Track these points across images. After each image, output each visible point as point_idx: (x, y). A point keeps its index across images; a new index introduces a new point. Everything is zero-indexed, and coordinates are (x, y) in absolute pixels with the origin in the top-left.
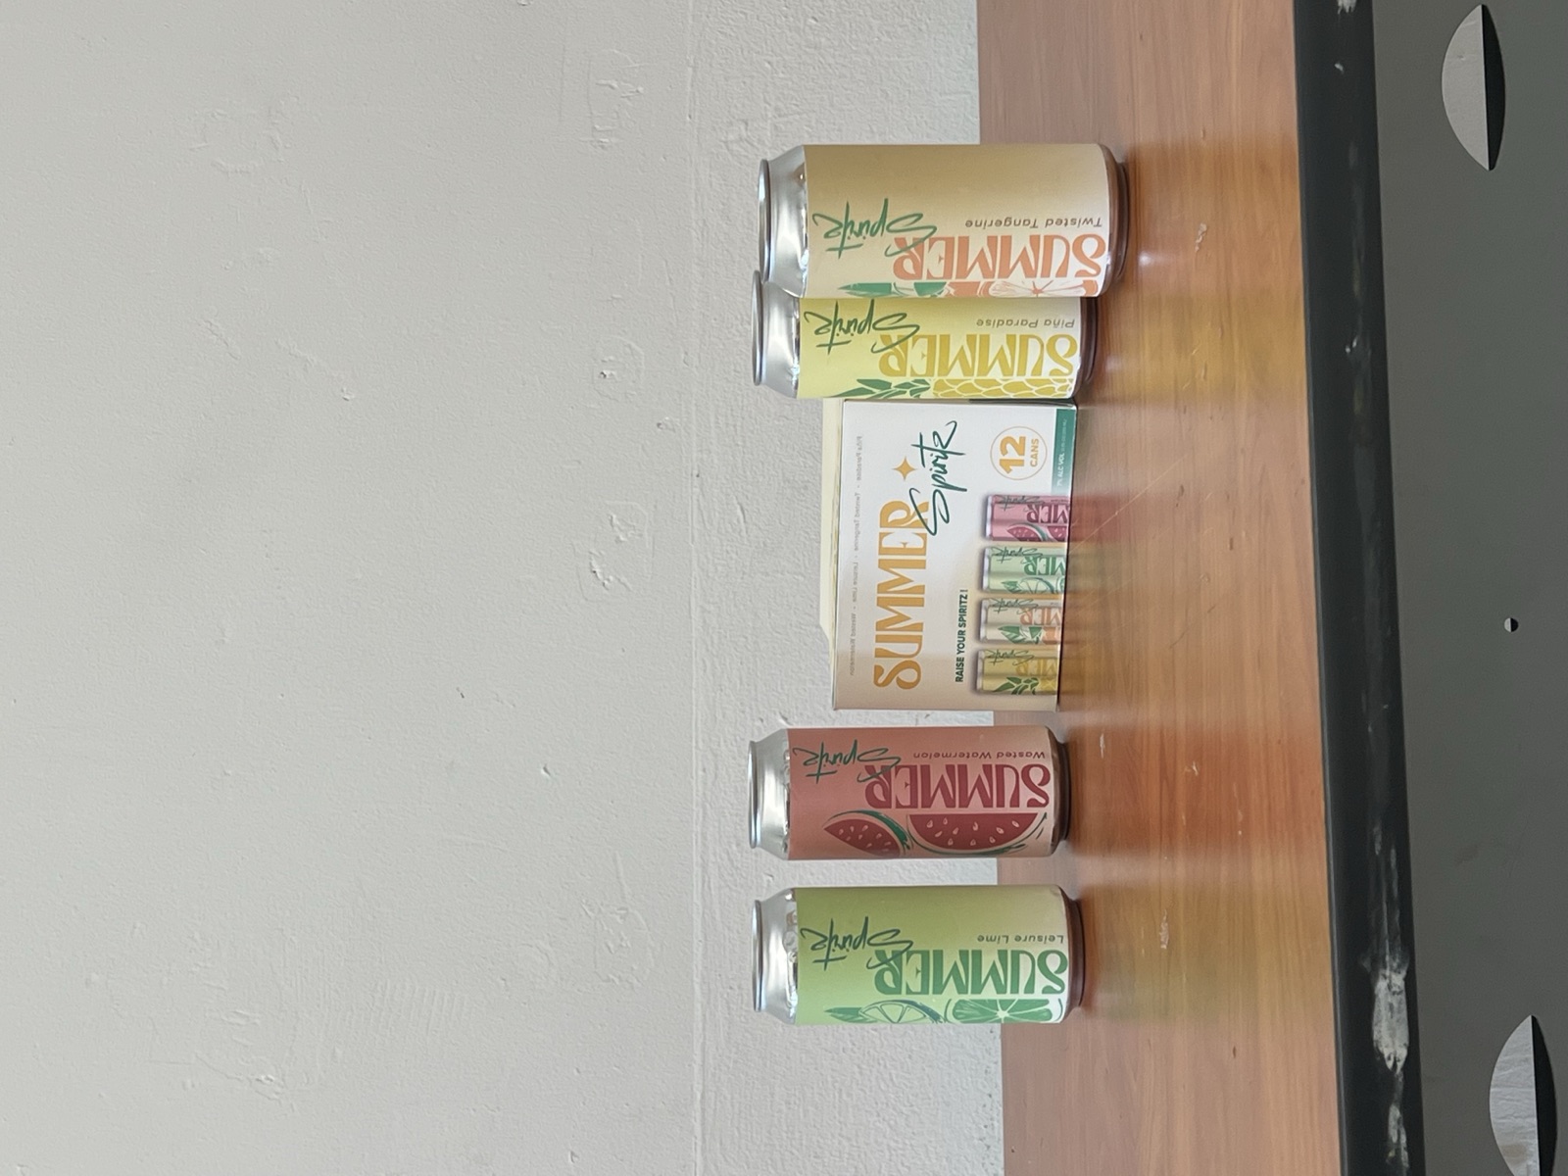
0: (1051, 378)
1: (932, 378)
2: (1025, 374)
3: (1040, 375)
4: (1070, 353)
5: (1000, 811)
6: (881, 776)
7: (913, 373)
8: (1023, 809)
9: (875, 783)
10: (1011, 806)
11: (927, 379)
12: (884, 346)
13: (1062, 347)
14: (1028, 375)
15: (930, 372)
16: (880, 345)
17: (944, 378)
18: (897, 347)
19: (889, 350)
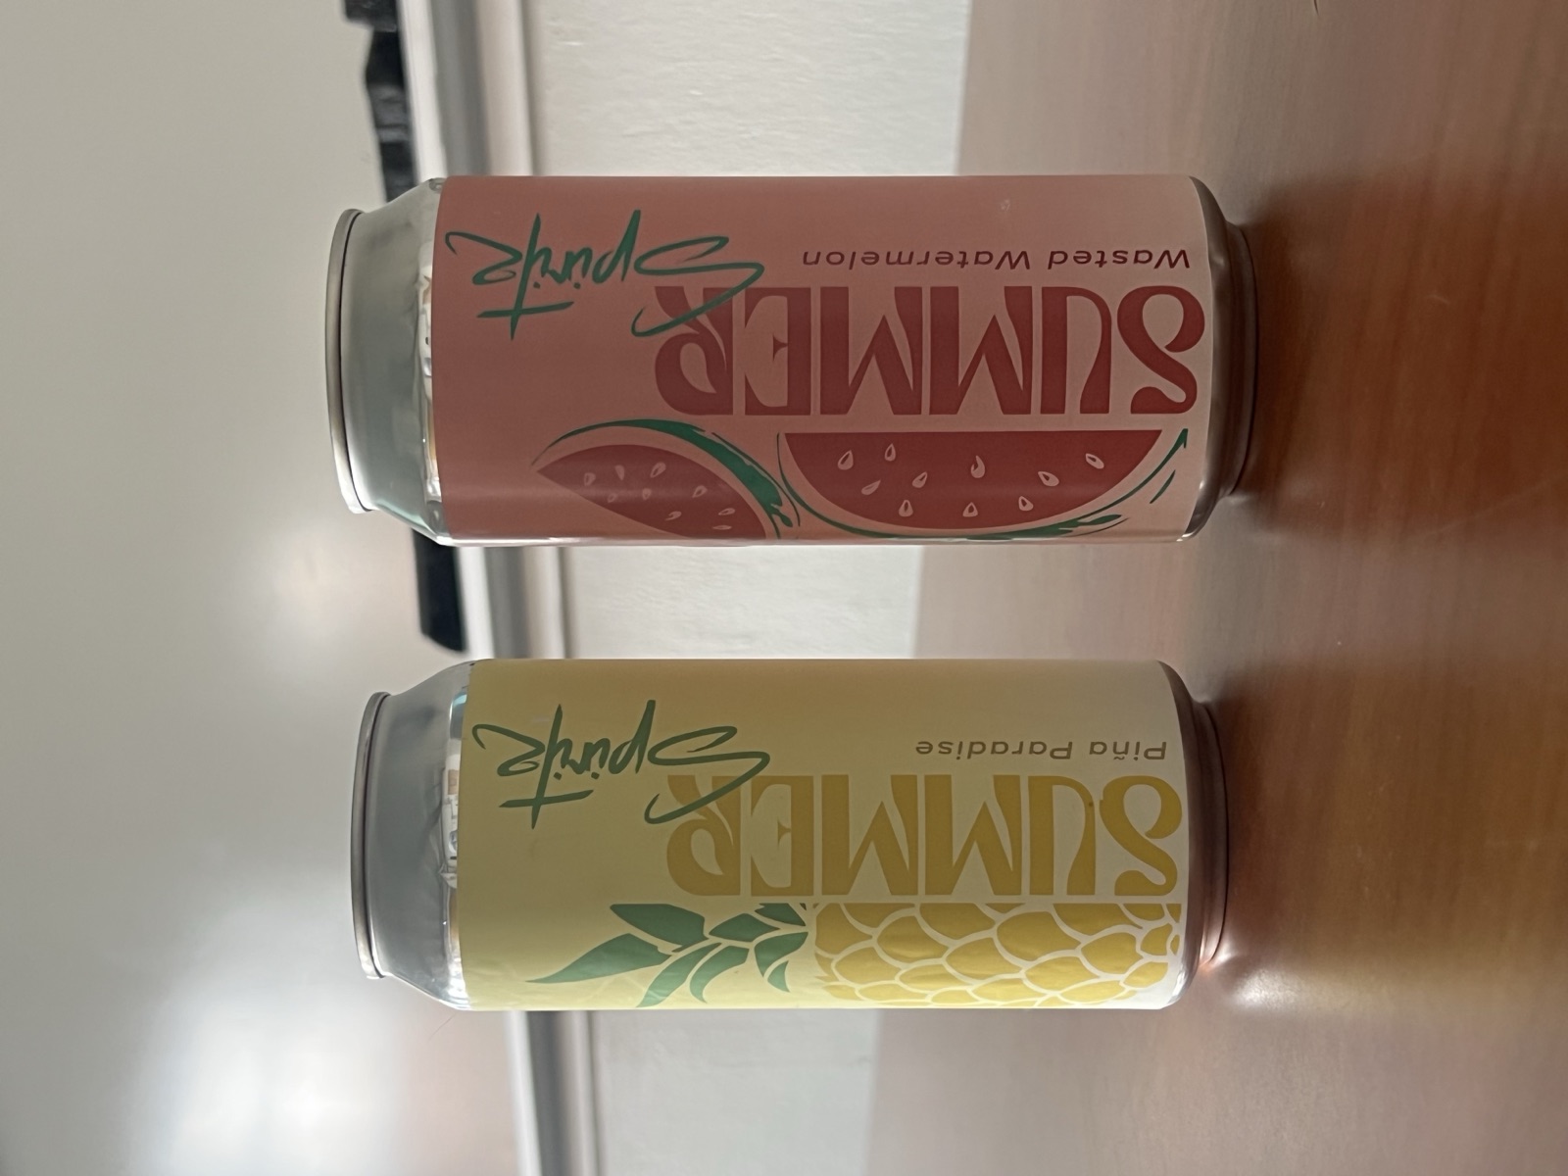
0: (1121, 901)
1: (808, 900)
2: (1050, 892)
3: (1092, 892)
4: (1162, 829)
5: (1052, 423)
6: (703, 319)
7: (759, 886)
8: (1120, 418)
9: (684, 339)
10: (1085, 409)
11: (793, 902)
12: (680, 806)
13: (1143, 809)
14: (1061, 894)
16: (668, 804)
17: (841, 900)
19: (691, 816)
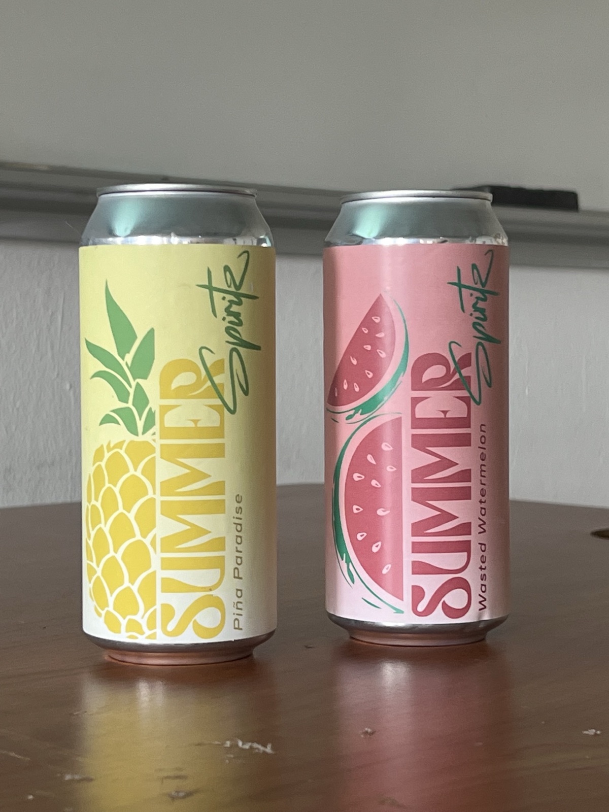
0: (158, 607)
1: (157, 437)
2: (163, 568)
3: (163, 591)
4: (198, 629)
5: (407, 547)
6: (457, 376)
7: (165, 409)
8: (409, 580)
9: (448, 367)
10: (414, 563)
11: (156, 428)
12: (208, 365)
13: (208, 618)
14: (161, 574)
15: (166, 433)
16: (210, 359)
17: (157, 454)
18: (209, 383)
19: (204, 373)
